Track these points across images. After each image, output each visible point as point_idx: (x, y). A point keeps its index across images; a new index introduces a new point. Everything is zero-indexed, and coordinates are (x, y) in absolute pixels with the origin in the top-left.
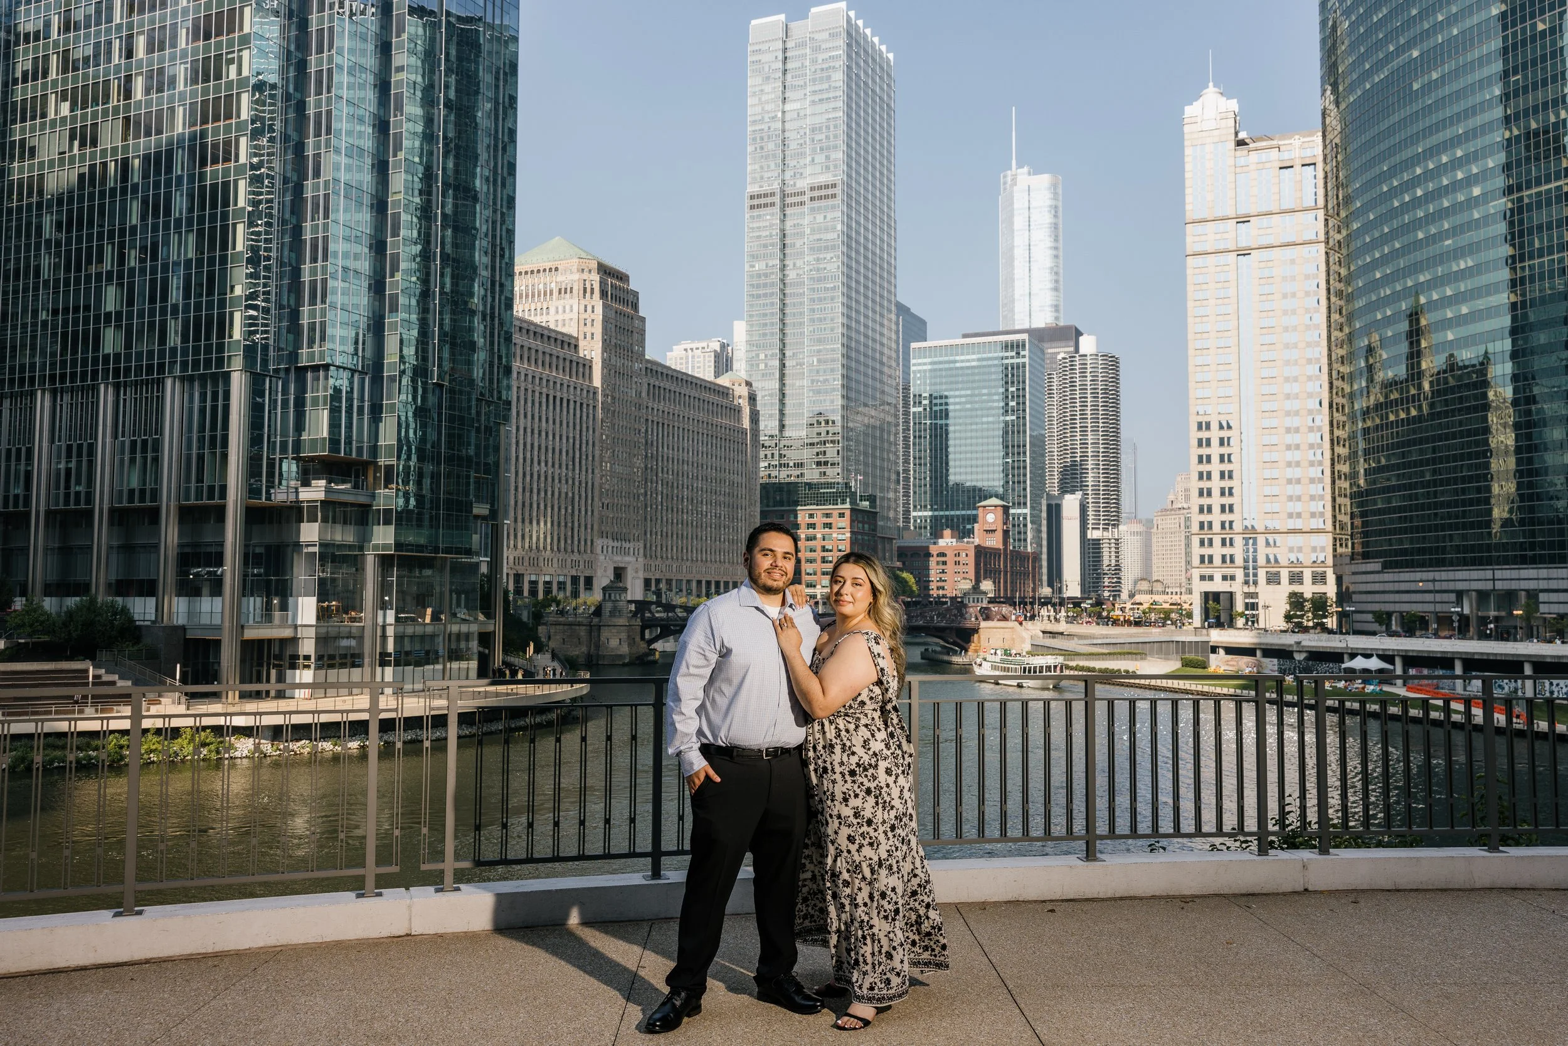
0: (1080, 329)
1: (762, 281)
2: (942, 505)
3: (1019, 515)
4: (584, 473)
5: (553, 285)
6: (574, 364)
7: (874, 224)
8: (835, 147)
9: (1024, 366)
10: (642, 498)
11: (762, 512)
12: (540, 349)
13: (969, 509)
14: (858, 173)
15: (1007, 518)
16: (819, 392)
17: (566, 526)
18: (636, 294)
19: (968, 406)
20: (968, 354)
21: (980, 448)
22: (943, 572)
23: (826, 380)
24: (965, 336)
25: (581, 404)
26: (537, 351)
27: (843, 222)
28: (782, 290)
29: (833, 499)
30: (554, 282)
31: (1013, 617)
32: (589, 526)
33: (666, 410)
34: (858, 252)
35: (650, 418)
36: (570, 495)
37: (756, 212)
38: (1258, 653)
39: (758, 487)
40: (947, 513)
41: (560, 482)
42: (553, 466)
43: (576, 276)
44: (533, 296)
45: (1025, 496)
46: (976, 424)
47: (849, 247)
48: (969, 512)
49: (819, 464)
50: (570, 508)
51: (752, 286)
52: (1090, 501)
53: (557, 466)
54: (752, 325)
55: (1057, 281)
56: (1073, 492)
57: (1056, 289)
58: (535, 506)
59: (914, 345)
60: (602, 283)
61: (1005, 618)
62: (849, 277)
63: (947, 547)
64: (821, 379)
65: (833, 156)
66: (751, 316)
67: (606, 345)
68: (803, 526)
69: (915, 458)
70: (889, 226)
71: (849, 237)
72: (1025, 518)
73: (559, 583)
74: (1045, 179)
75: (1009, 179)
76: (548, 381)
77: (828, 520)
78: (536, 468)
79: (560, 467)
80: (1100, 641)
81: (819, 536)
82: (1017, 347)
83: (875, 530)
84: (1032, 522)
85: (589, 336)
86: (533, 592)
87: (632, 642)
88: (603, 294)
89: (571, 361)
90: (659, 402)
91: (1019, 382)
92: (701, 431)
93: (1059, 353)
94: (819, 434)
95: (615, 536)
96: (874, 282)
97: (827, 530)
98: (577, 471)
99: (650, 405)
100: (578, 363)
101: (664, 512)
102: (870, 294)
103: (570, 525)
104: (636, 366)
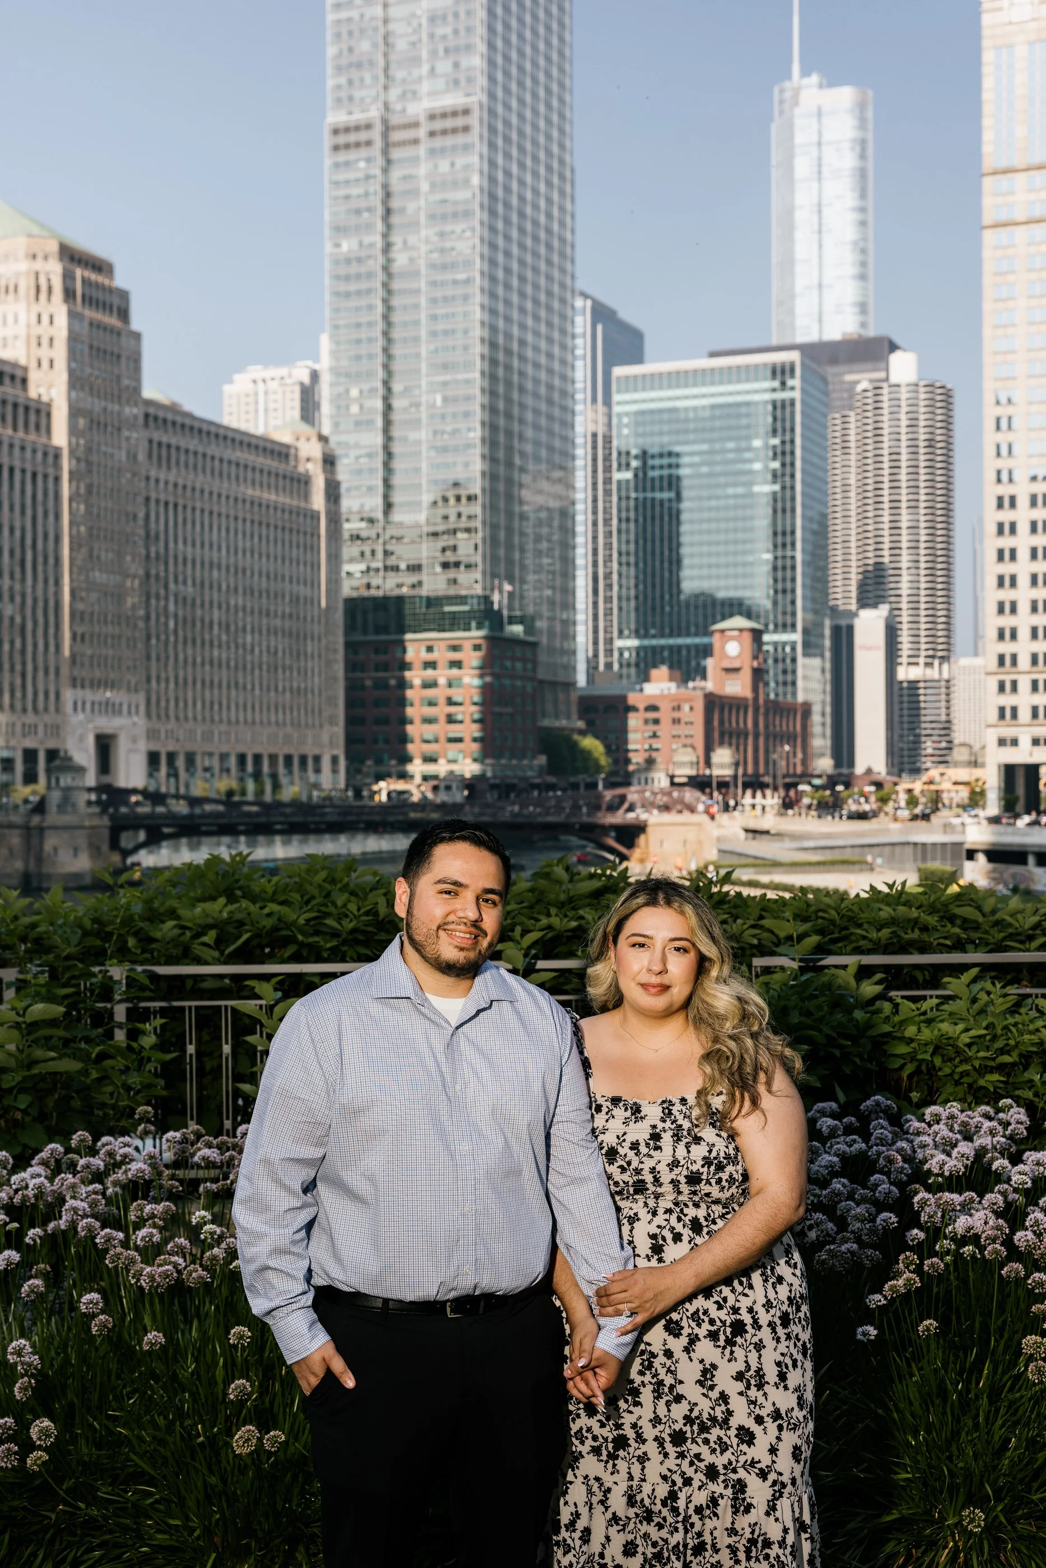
0: (897, 340)
1: (354, 269)
2: (655, 629)
4: (40, 585)
6: (21, 411)
7: (535, 174)
8: (469, 48)
9: (792, 403)
10: (141, 624)
11: (349, 645)
13: (698, 635)
14: (507, 91)
15: (759, 650)
16: (445, 450)
17: (12, 669)
18: (124, 295)
19: (705, 469)
20: (704, 384)
21: (722, 537)
22: (655, 736)
23: (455, 432)
24: (713, 354)
25: (34, 475)
27: (481, 173)
28: (385, 285)
29: (455, 622)
32: (52, 671)
33: (181, 482)
34: (507, 222)
35: (153, 496)
36: (18, 620)
37: (342, 157)
38: (1031, 860)
39: (341, 606)
40: (671, 641)
43: (24, 266)
45: (794, 614)
46: (718, 498)
47: (493, 213)
48: (697, 640)
49: (445, 565)
51: (337, 277)
52: (904, 619)
54: (338, 343)
55: (863, 264)
56: (875, 606)
57: (862, 277)
59: (618, 371)
60: (68, 277)
61: (692, 810)
62: (493, 262)
63: (662, 697)
64: (449, 428)
65: (465, 62)
66: (336, 327)
67: (75, 381)
68: (417, 665)
69: (620, 554)
70: (562, 177)
71: (493, 197)
72: (794, 649)
74: (845, 95)
75: (788, 95)
77: (456, 656)
80: (811, 844)
81: (442, 681)
82: (781, 373)
84: (805, 655)
85: (45, 364)
87: (95, 850)
88: (69, 294)
89: (15, 406)
90: (169, 468)
91: (784, 430)
92: (240, 515)
93: (858, 382)
94: (446, 518)
95: (96, 684)
96: (536, 270)
97: (455, 671)
98: (29, 581)
99: (153, 474)
100: (27, 409)
101: (180, 647)
102: (529, 290)
103: (18, 668)
104: (128, 411)
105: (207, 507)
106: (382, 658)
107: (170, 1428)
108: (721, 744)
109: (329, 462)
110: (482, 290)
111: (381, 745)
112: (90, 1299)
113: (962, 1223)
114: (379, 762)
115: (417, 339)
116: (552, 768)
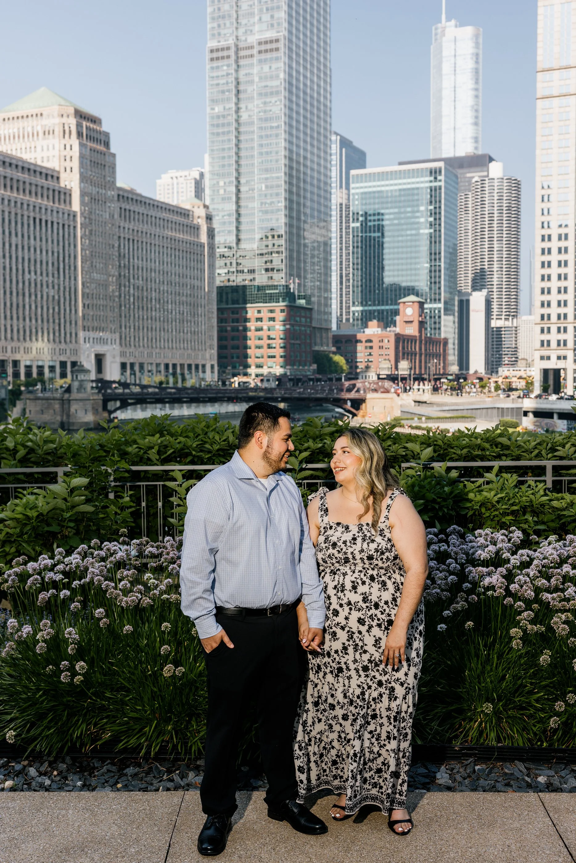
0: (493, 156)
1: (221, 121)
2: (374, 301)
3: (434, 309)
4: (67, 280)
5: (39, 128)
6: (57, 193)
7: (312, 72)
8: (278, 8)
9: (440, 188)
10: (117, 299)
11: (219, 309)
12: (28, 181)
13: (392, 305)
14: (298, 29)
15: (422, 312)
16: (266, 212)
17: (54, 322)
18: (107, 135)
20: (396, 179)
21: (404, 256)
22: (370, 355)
23: (272, 203)
24: (400, 164)
25: (64, 225)
26: (24, 182)
27: (285, 71)
28: (237, 129)
29: (271, 298)
30: (39, 125)
32: (73, 322)
33: (136, 229)
34: (298, 96)
35: (122, 235)
36: (56, 297)
37: (215, 64)
38: (555, 416)
39: (215, 290)
40: (377, 308)
41: (48, 287)
42: (41, 274)
43: (57, 120)
44: (24, 137)
45: (440, 294)
46: (402, 236)
47: (290, 92)
48: (392, 307)
49: (267, 270)
50: (57, 308)
51: (213, 125)
52: (494, 297)
53: (44, 274)
54: (213, 158)
55: (477, 117)
56: (480, 290)
57: (476, 124)
58: (27, 307)
59: (353, 172)
60: (79, 125)
61: (387, 391)
62: (290, 117)
63: (374, 335)
64: (268, 201)
66: (212, 150)
67: (83, 178)
68: (253, 320)
69: (353, 264)
70: (325, 74)
71: (290, 84)
72: (439, 311)
73: (50, 367)
74: (469, 30)
75: (439, 31)
76: (34, 207)
77: (272, 315)
78: (27, 276)
79: (47, 275)
80: (447, 408)
81: (265, 328)
82: (434, 173)
83: (310, 322)
84: (445, 314)
85: (68, 170)
86: (28, 374)
87: (95, 411)
88: (80, 134)
89: (54, 190)
90: (130, 222)
91: (436, 202)
92: (165, 245)
93: (473, 177)
94: (267, 246)
95: (95, 329)
96: (312, 121)
97: (272, 323)
98: (62, 278)
99: (122, 225)
100: (59, 192)
101: (136, 310)
102: (309, 131)
103: (57, 321)
104: (110, 193)
105: (149, 241)
106: (235, 316)
107: (136, 667)
108: (403, 359)
109: (209, 218)
110: (285, 131)
111: (235, 359)
112: (99, 612)
113: (487, 581)
114: (234, 367)
115: (252, 156)
116: (320, 370)
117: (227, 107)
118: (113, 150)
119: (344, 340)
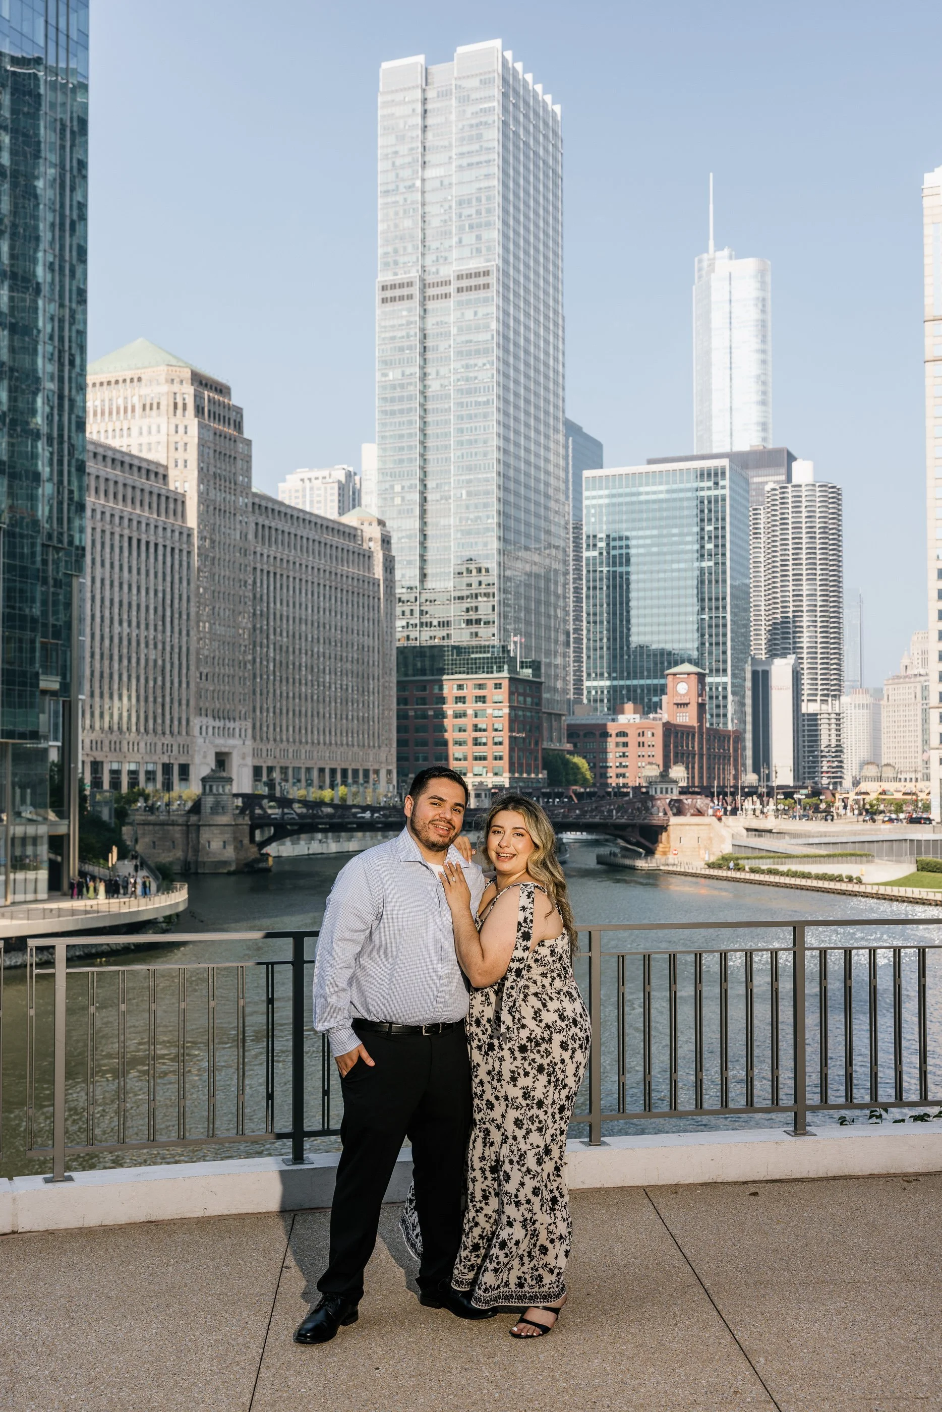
0: (794, 452)
1: (398, 393)
2: (622, 672)
3: (718, 684)
4: (176, 635)
5: (136, 400)
6: (163, 499)
7: (537, 321)
8: (488, 224)
9: (724, 500)
10: (249, 666)
11: (399, 683)
12: (121, 481)
13: (655, 677)
14: (516, 257)
15: (703, 689)
16: (469, 533)
17: (155, 701)
18: (239, 411)
19: (655, 549)
20: (654, 484)
21: (669, 602)
22: (624, 755)
23: (477, 519)
24: (650, 462)
25: (173, 549)
26: (116, 483)
27: (498, 320)
28: (422, 405)
29: (488, 666)
30: (135, 395)
31: (711, 812)
32: (184, 702)
33: (279, 556)
34: (516, 357)
35: (259, 566)
36: (160, 662)
37: (389, 307)
39: (394, 652)
40: (629, 682)
41: (147, 646)
42: (138, 626)
43: (165, 388)
44: (110, 413)
45: (725, 662)
46: (665, 571)
47: (506, 350)
48: (656, 681)
49: (469, 622)
50: (160, 679)
51: (385, 399)
52: (805, 666)
53: (143, 626)
54: (384, 450)
55: (764, 393)
56: (784, 655)
57: (763, 403)
58: (116, 677)
59: (587, 473)
60: (198, 397)
61: (700, 813)
62: (506, 388)
63: (629, 724)
64: (472, 516)
65: (485, 235)
66: (383, 437)
67: (204, 475)
68: (450, 700)
69: (588, 614)
70: (556, 324)
71: (506, 338)
72: (725, 689)
73: (148, 773)
74: (750, 265)
75: (705, 264)
76: (130, 520)
77: (481, 693)
78: (117, 628)
79: (147, 628)
81: (470, 712)
82: (715, 475)
83: (539, 704)
84: (733, 693)
85: (181, 463)
86: (115, 784)
87: (239, 846)
88: (199, 410)
89: (159, 495)
90: (270, 546)
91: (717, 520)
92: (322, 582)
93: (767, 483)
94: (470, 585)
95: (216, 714)
96: (537, 395)
97: (480, 704)
98: (168, 633)
99: (258, 549)
100: (167, 498)
101: (277, 684)
102: (532, 410)
103: (160, 700)
104: (241, 501)
105: (297, 575)
106: (421, 694)
108: (675, 763)
110: (499, 410)
115: (447, 447)
117: (408, 371)
118: (247, 435)
119: (581, 733)
